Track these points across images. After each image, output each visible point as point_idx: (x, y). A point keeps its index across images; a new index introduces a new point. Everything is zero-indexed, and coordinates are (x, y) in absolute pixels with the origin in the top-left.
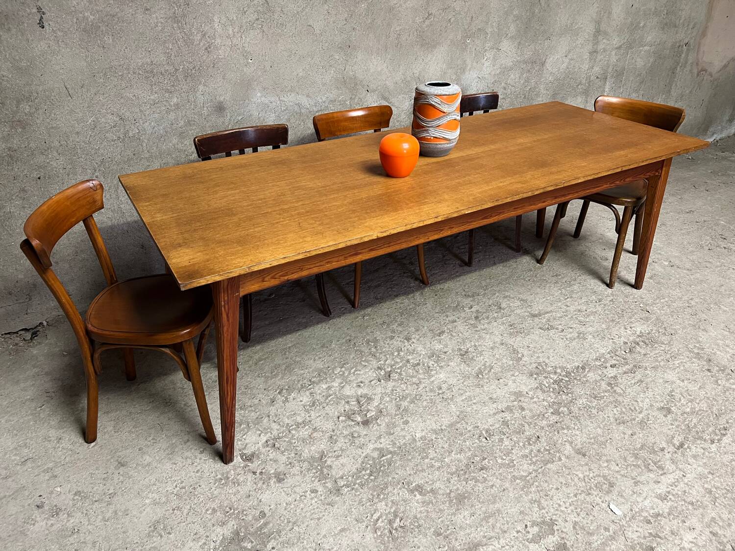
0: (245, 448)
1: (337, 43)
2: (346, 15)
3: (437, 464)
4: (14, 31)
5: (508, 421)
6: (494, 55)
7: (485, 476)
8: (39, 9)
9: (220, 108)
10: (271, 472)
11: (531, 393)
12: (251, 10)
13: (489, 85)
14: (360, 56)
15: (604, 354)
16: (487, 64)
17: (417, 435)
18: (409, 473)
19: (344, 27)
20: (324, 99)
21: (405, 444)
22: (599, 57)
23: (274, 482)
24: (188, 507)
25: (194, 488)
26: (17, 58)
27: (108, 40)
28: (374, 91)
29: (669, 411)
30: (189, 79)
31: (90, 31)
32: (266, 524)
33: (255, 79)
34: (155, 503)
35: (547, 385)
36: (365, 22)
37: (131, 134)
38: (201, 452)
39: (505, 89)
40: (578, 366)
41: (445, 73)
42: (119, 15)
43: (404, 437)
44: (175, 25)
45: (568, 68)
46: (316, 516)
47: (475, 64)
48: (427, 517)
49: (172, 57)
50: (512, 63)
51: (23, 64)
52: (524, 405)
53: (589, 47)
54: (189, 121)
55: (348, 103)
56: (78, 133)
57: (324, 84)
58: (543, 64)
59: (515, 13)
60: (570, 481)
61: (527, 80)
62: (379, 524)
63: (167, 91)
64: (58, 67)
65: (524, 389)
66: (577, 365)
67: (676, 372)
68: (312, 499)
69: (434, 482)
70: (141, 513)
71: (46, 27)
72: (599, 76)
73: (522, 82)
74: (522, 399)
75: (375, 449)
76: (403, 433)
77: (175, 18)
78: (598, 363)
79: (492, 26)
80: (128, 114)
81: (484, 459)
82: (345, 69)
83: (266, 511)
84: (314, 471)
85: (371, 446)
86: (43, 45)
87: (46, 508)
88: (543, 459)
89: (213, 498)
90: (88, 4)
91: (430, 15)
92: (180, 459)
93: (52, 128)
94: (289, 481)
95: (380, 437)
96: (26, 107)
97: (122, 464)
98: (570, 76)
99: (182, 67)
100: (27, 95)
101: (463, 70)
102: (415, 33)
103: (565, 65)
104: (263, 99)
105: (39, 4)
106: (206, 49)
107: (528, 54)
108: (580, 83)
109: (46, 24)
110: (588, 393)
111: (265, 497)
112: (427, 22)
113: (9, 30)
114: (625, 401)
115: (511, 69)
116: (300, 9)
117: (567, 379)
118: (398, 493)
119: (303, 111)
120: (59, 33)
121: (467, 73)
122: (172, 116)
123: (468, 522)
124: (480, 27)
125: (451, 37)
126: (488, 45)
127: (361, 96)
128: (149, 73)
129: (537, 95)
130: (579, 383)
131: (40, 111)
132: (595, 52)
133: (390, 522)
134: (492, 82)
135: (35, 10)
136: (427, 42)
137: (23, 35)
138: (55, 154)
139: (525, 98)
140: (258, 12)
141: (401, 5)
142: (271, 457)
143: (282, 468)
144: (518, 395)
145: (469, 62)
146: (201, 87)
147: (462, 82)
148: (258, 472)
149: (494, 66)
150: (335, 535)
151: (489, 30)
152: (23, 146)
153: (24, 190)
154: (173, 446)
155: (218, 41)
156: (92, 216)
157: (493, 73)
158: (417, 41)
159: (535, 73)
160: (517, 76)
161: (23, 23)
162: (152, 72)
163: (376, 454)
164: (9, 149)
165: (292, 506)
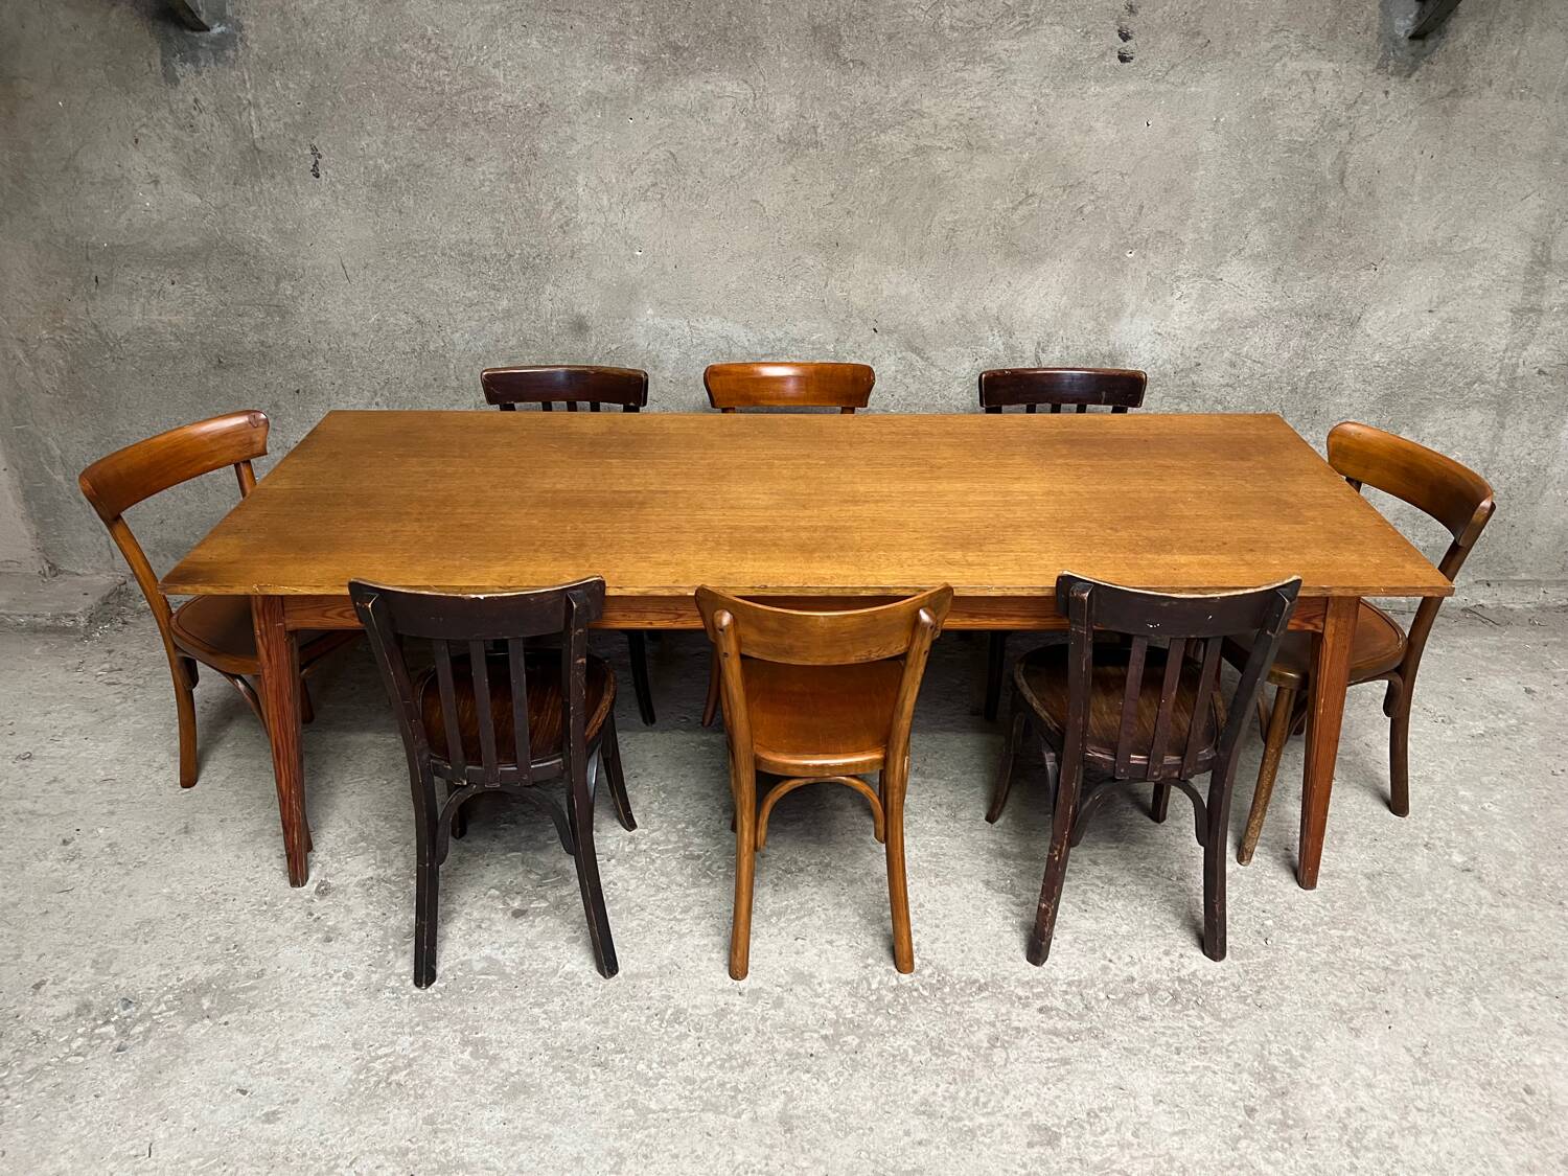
0: (331, 876)
1: (810, 237)
2: (833, 187)
3: (543, 1023)
4: (279, 178)
5: (732, 1011)
6: (1202, 289)
7: (592, 1077)
8: (314, 150)
9: (580, 327)
10: (329, 923)
11: (828, 986)
12: (645, 167)
13: (1187, 352)
14: (860, 263)
15: (1057, 980)
16: (1180, 307)
17: (567, 966)
18: (492, 1015)
19: (829, 207)
20: (780, 334)
21: (536, 971)
22: (1547, 324)
23: (317, 939)
24: (196, 920)
25: (225, 900)
26: (281, 217)
27: (408, 201)
28: (890, 332)
29: (1052, 1139)
30: (529, 273)
31: (382, 186)
32: (252, 988)
33: (645, 283)
34: (169, 897)
35: (874, 986)
36: (874, 202)
37: (432, 348)
38: (281, 857)
39: (1233, 365)
40: (976, 981)
41: (1065, 314)
42: (427, 165)
43: (547, 960)
44: (512, 186)
45: (1437, 339)
46: (314, 1010)
47: (1146, 303)
48: (444, 1089)
49: (504, 235)
50: (1254, 313)
51: (289, 226)
52: (789, 998)
53: (1516, 296)
54: (526, 341)
55: (830, 347)
56: (354, 334)
57: (780, 308)
58: (1354, 323)
59: (1263, 206)
60: (711, 1156)
61: (1303, 354)
62: (377, 1065)
63: (493, 287)
64: (334, 236)
65: (825, 974)
66: (974, 977)
67: (1167, 1080)
68: (336, 984)
69: (510, 1045)
70: (145, 901)
71: (322, 176)
72: (1547, 370)
73: (1286, 355)
74: (798, 989)
75: (488, 958)
76: (549, 954)
77: (512, 175)
78: (1020, 992)
79: (1197, 230)
80: (429, 315)
81: (622, 1051)
82: (826, 285)
83: (269, 972)
84: (379, 949)
85: (487, 951)
86: (316, 202)
87: (70, 847)
88: (713, 1100)
89: (230, 923)
90: (382, 146)
91: (1028, 196)
92: (249, 853)
93: (320, 322)
94: (335, 946)
95: (510, 945)
96: (287, 287)
97: (187, 830)
98: (1446, 360)
99: (518, 251)
100: (290, 270)
101: (1116, 314)
102: (992, 230)
103: (1427, 331)
104: (657, 320)
105: (315, 143)
106: (561, 227)
107: (1303, 294)
108: (1480, 379)
109: (322, 173)
110: (932, 1034)
111: (288, 953)
112: (1023, 210)
113: (273, 176)
114: (985, 1079)
115: (1252, 324)
116: (736, 171)
117: (926, 993)
118: (445, 1035)
119: (734, 350)
120: (339, 187)
121: (1125, 320)
122: (498, 327)
123: (487, 1128)
124: (1161, 229)
125: (1084, 242)
126: (1183, 268)
127: (860, 339)
128: (467, 257)
129: (1335, 390)
130: (940, 1009)
131: (307, 296)
132: (1532, 310)
133: (394, 1070)
134: (1195, 346)
135: (308, 151)
136: (1020, 251)
137: (290, 184)
138: (322, 360)
139: (1294, 390)
140: (656, 172)
141: (959, 175)
142: (350, 903)
143: (345, 926)
144: (802, 978)
145: (1130, 298)
146: (549, 288)
147: (1112, 338)
148: (316, 916)
149: (1201, 312)
150: (310, 1047)
151: (1189, 236)
152: (280, 342)
153: (276, 405)
154: (259, 833)
155: (583, 215)
156: (248, 462)
157: (1200, 327)
158: (997, 246)
159: (1326, 340)
160: (1271, 341)
161: (292, 168)
162: (471, 255)
163: (478, 967)
164: (262, 343)
165: (303, 982)
